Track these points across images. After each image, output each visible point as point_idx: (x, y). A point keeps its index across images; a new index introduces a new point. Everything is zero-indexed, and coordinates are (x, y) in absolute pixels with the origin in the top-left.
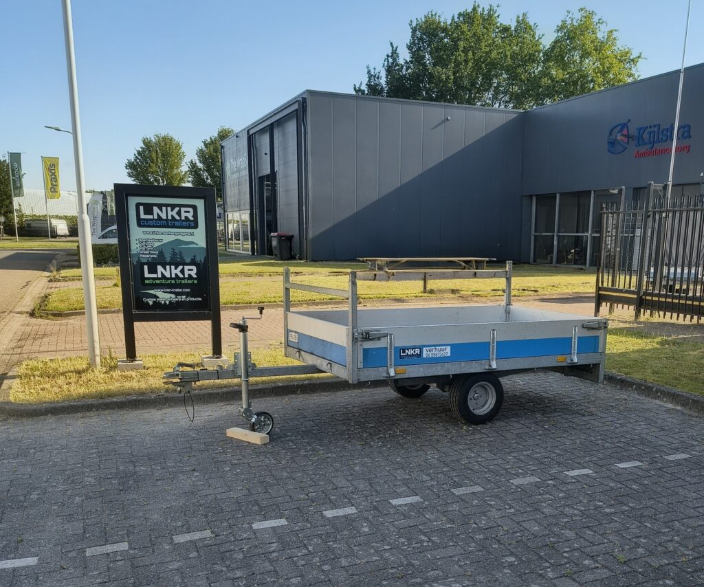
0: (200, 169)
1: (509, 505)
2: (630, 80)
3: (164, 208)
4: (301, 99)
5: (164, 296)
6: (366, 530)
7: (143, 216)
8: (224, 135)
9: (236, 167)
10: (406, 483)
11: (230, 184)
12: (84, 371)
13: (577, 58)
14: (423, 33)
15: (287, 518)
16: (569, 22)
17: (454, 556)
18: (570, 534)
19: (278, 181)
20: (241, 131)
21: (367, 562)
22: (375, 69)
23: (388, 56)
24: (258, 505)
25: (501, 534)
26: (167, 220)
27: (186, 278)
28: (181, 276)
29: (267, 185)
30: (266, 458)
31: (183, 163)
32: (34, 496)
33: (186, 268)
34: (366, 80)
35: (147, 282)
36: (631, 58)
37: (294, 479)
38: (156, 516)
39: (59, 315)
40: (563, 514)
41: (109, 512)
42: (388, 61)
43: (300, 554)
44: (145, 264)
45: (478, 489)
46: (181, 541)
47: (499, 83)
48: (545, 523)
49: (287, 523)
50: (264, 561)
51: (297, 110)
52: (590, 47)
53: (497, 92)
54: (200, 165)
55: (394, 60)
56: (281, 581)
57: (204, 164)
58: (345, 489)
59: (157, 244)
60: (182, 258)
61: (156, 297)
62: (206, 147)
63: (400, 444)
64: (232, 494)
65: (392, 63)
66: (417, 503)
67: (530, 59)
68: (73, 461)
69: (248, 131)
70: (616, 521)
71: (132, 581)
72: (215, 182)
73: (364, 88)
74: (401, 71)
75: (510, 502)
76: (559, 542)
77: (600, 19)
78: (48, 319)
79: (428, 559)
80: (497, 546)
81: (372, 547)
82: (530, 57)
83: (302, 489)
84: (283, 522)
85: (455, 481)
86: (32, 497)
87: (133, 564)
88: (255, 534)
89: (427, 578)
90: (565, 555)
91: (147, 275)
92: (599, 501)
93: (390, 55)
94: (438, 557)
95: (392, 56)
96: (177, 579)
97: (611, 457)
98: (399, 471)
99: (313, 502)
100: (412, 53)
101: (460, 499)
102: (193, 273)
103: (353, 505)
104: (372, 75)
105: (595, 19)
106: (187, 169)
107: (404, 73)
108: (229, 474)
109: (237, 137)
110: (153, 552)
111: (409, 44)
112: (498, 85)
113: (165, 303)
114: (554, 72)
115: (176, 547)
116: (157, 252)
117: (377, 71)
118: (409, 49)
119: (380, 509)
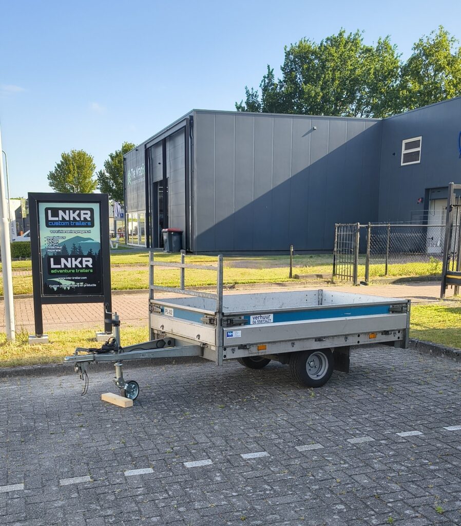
0: (107, 178)
1: (345, 461)
3: (67, 212)
4: (189, 117)
5: (66, 283)
6: (219, 479)
7: (50, 218)
8: (126, 149)
9: (135, 175)
10: (256, 440)
11: (130, 189)
12: (2, 345)
13: (431, 72)
14: (295, 57)
15: (153, 468)
16: (425, 40)
17: (291, 503)
18: (395, 487)
19: (169, 185)
20: (141, 145)
21: (217, 506)
22: (252, 89)
23: (264, 77)
24: (131, 456)
25: (334, 485)
26: (70, 221)
27: (84, 268)
28: (80, 266)
29: (160, 189)
30: (141, 417)
31: (94, 173)
33: (84, 259)
34: (245, 99)
35: (53, 271)
37: (162, 435)
38: (48, 463)
40: (391, 469)
41: (11, 459)
42: (265, 82)
43: (161, 498)
44: (52, 257)
45: (319, 446)
46: (66, 484)
47: (361, 97)
48: (374, 477)
49: (153, 472)
50: (131, 502)
51: (185, 126)
52: (442, 61)
53: (360, 104)
54: (107, 175)
55: (270, 80)
56: (144, 519)
57: (110, 173)
58: (204, 444)
59: (61, 241)
60: (81, 251)
61: (60, 284)
62: (112, 159)
63: (255, 407)
64: (111, 447)
65: (268, 83)
66: (265, 457)
67: (389, 74)
69: (145, 145)
70: (439, 477)
71: (24, 515)
72: (119, 188)
73: (244, 105)
74: (276, 89)
75: (345, 458)
76: (385, 494)
77: (452, 38)
79: (269, 505)
80: (329, 496)
81: (223, 493)
83: (169, 443)
84: (150, 470)
85: (299, 440)
87: (26, 501)
88: (126, 480)
89: (266, 521)
90: (389, 505)
91: (53, 266)
92: (425, 459)
93: (266, 76)
94: (278, 503)
95: (268, 77)
96: (60, 515)
97: (441, 421)
98: (251, 431)
99: (176, 454)
100: (285, 73)
101: (302, 455)
102: (90, 264)
103: (209, 458)
104: (250, 95)
105: (449, 37)
106: (97, 178)
107: (278, 91)
108: (110, 430)
109: (137, 150)
110: (43, 492)
111: (283, 66)
112: (361, 98)
113: (67, 289)
114: (410, 85)
115: (61, 489)
116: (61, 247)
117: (254, 91)
118: (283, 70)
119: (232, 461)
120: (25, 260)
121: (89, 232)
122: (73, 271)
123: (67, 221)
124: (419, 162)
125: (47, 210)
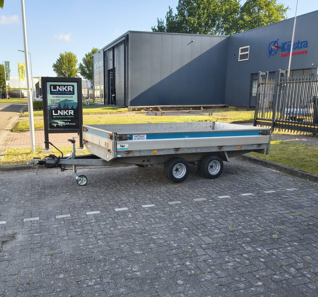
0: (84, 67)
1: (190, 208)
2: (282, 19)
4: (126, 35)
5: (61, 123)
6: (130, 216)
7: (52, 90)
8: (94, 52)
9: (98, 66)
10: (150, 199)
11: (96, 74)
12: (29, 153)
13: (256, 10)
14: (184, 2)
15: (100, 211)
17: (163, 227)
18: (212, 220)
19: (116, 71)
20: (101, 50)
21: (128, 228)
22: (161, 19)
23: (168, 13)
24: (90, 206)
25: (184, 219)
26: (62, 91)
27: (69, 115)
28: (67, 114)
29: (111, 73)
30: (96, 188)
31: (77, 65)
32: (7, 200)
33: (69, 111)
34: (157, 25)
35: (54, 117)
36: (283, 9)
37: (105, 197)
38: (50, 209)
39: (22, 131)
40: (212, 213)
41: (33, 206)
42: (168, 15)
43: (103, 224)
44: (53, 110)
45: (179, 202)
46: (59, 218)
48: (203, 216)
50: (89, 226)
51: (124, 40)
52: (263, 4)
53: (218, 27)
54: (84, 65)
55: (170, 14)
56: (94, 233)
57: (85, 64)
58: (125, 201)
59: (58, 102)
60: (68, 107)
61: (57, 123)
62: (87, 57)
63: (151, 184)
64: (81, 202)
65: (170, 16)
66: (153, 207)
67: (234, 11)
68: (22, 188)
69: (104, 50)
70: (234, 216)
71: (39, 231)
72: (90, 73)
73: (156, 28)
74: (173, 19)
75: (191, 208)
76: (207, 223)
78: (18, 133)
79: (152, 227)
80: (181, 224)
81: (131, 222)
82: (234, 10)
83: (108, 200)
84: (99, 212)
85: (170, 199)
86: (6, 200)
87: (40, 225)
88: (87, 216)
89: (150, 234)
90: (208, 228)
91: (54, 114)
92: (229, 208)
93: (169, 12)
94: (157, 227)
95: (170, 12)
96: (56, 231)
97: (240, 191)
98: (148, 195)
99: (111, 205)
100: (178, 11)
101: (171, 206)
102: (72, 113)
103: (127, 207)
104: (160, 22)
106: (78, 67)
107: (175, 20)
108: (80, 194)
109: (99, 52)
110: (48, 221)
111: (177, 7)
112: (219, 24)
113: (61, 126)
114: (245, 17)
115: (56, 220)
116: (58, 105)
117: (162, 20)
118: (177, 9)
119: (137, 208)
120: (41, 111)
121: (72, 97)
122: (64, 117)
123: (61, 91)
124: (248, 59)
125: (51, 86)
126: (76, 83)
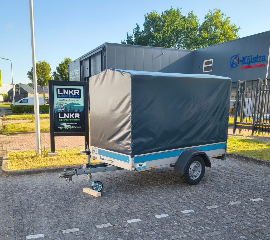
0: (57, 75)
1: (233, 213)
3: (68, 90)
4: (103, 46)
5: (66, 126)
7: (59, 93)
8: (67, 61)
13: (213, 29)
14: (150, 20)
16: (210, 14)
20: (77, 59)
22: (130, 34)
26: (69, 95)
27: (75, 118)
28: (73, 118)
33: (76, 114)
34: (126, 39)
35: (60, 120)
36: (236, 29)
38: (85, 217)
39: (12, 134)
42: (135, 31)
44: (60, 113)
45: (216, 206)
46: (100, 228)
51: (101, 51)
52: (218, 24)
53: (180, 43)
54: (57, 73)
57: (59, 73)
58: (160, 206)
59: (64, 105)
60: (74, 110)
61: (63, 126)
62: (60, 66)
63: (175, 187)
65: (137, 32)
66: (193, 212)
69: (80, 59)
73: (126, 42)
74: (141, 35)
77: (222, 13)
82: (194, 29)
83: (141, 206)
84: (139, 220)
91: (60, 117)
93: (136, 28)
95: (137, 29)
102: (78, 117)
104: (129, 37)
105: (221, 13)
106: (52, 75)
109: (75, 62)
111: (144, 24)
113: (67, 129)
114: (203, 35)
116: (64, 108)
117: (131, 35)
118: (144, 26)
121: (78, 101)
122: (70, 120)
123: (68, 95)
124: (211, 71)
125: (57, 89)
126: (83, 87)
